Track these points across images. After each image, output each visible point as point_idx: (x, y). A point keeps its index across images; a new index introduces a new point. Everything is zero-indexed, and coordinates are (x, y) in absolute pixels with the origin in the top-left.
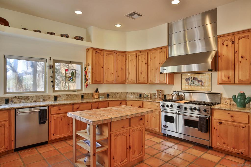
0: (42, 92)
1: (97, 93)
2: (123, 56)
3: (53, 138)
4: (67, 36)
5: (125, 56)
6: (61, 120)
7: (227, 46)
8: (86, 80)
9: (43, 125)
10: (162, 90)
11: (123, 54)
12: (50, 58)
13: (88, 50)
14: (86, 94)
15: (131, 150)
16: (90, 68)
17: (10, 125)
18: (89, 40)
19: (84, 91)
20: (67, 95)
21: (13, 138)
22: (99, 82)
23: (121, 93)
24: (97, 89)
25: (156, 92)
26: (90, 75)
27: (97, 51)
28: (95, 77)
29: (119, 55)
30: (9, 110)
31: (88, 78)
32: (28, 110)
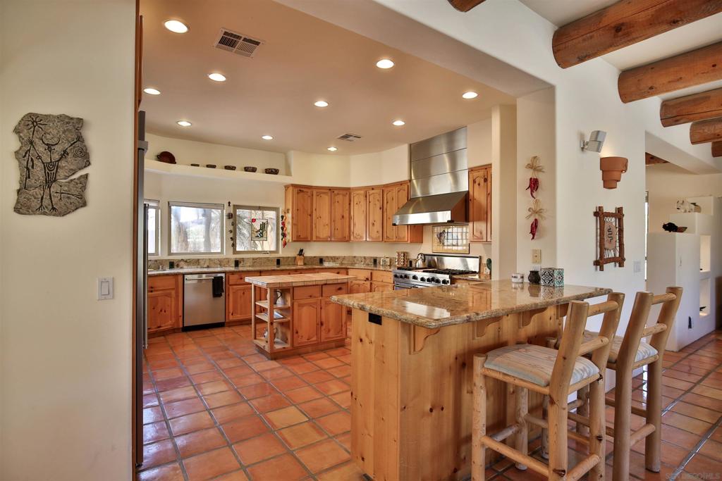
0: (218, 253)
1: (302, 257)
2: (344, 195)
3: (231, 318)
4: (254, 170)
5: (348, 196)
6: (244, 293)
7: (479, 184)
8: (284, 235)
9: (218, 298)
10: (407, 253)
11: (344, 192)
12: (229, 203)
13: (287, 187)
14: (283, 258)
15: (323, 327)
16: (289, 216)
17: (177, 296)
18: (288, 173)
19: (281, 254)
20: (253, 259)
21: (180, 313)
22: (305, 238)
23: (344, 258)
24: (301, 251)
25: (396, 256)
26: (289, 228)
27: (300, 189)
28: (297, 232)
29: (338, 194)
30: (176, 275)
31: (286, 233)
32: (196, 277)
